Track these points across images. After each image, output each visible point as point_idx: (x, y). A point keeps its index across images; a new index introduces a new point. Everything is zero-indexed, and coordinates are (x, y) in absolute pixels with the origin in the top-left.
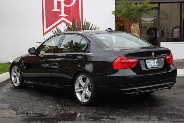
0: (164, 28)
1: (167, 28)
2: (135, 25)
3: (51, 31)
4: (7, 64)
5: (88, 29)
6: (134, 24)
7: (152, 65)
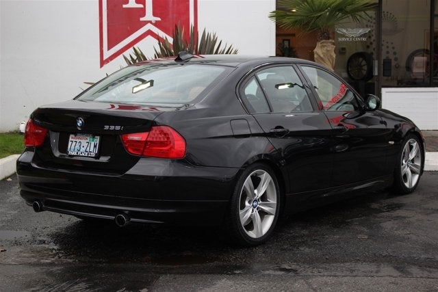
0: (388, 52)
1: (395, 53)
2: (325, 44)
3: (121, 57)
4: (12, 133)
5: (211, 52)
6: (324, 42)
7: (83, 150)
